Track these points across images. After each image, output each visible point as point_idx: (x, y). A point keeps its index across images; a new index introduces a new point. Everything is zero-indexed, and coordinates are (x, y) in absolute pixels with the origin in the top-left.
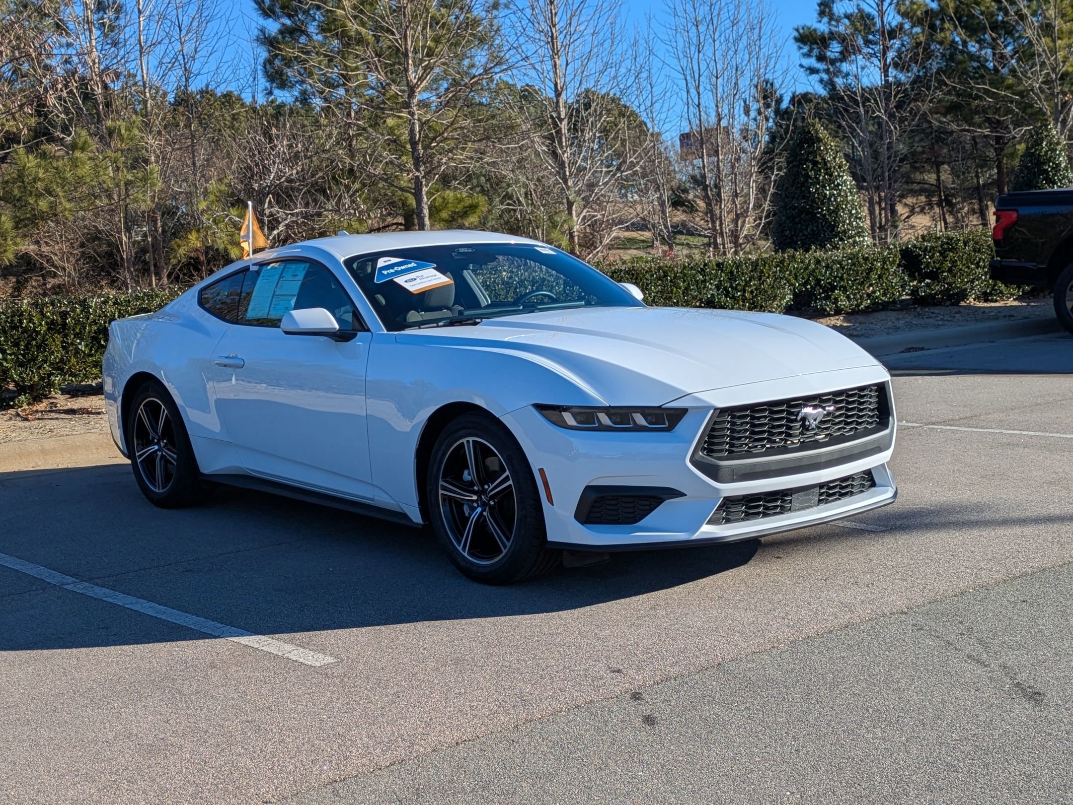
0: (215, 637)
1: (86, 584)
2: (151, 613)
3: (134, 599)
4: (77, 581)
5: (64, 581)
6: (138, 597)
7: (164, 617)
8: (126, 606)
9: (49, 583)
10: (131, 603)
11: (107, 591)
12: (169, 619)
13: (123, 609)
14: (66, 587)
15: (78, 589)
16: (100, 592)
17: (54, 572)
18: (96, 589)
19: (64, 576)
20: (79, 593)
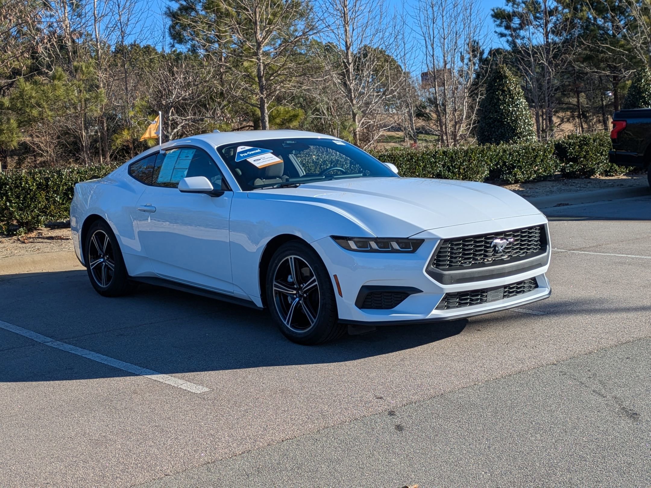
0: (137, 375)
1: (59, 342)
2: (98, 360)
3: (88, 352)
4: (54, 340)
5: (45, 340)
6: (90, 351)
7: (106, 363)
8: (83, 356)
9: (36, 342)
10: (86, 354)
11: (72, 346)
12: (109, 364)
13: (81, 357)
14: (47, 344)
15: (54, 345)
16: (67, 347)
17: (39, 335)
18: (65, 345)
19: (46, 337)
20: (54, 348)
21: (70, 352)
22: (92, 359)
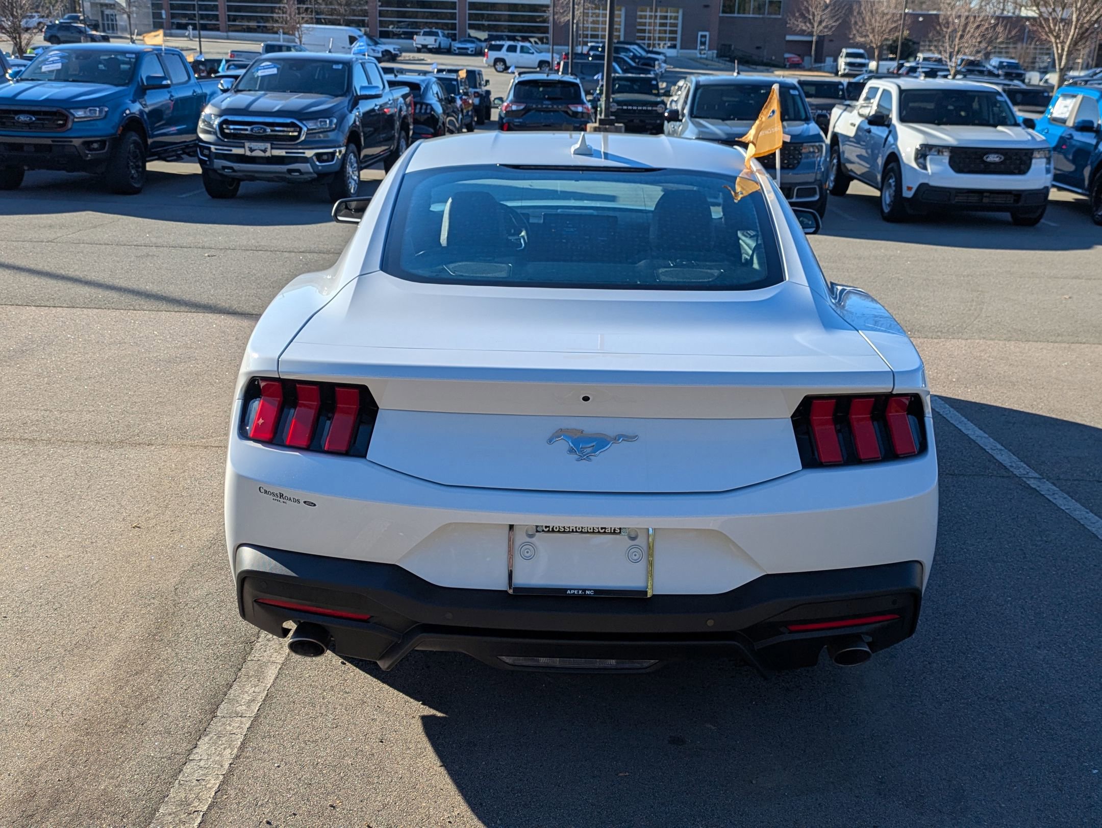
0: (938, 396)
1: (1016, 472)
2: (970, 425)
3: (979, 441)
4: (1024, 479)
5: (1039, 484)
6: (974, 441)
7: (963, 418)
8: (987, 436)
9: (1054, 484)
10: (982, 437)
11: (998, 457)
12: (960, 416)
13: (991, 435)
14: (1037, 475)
15: (1024, 469)
16: (1005, 457)
17: (1049, 497)
18: (1007, 463)
19: (1038, 489)
20: (1025, 463)
21: (1003, 448)
22: (976, 429)
